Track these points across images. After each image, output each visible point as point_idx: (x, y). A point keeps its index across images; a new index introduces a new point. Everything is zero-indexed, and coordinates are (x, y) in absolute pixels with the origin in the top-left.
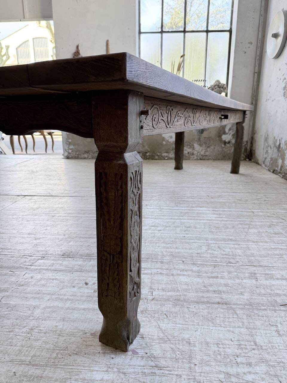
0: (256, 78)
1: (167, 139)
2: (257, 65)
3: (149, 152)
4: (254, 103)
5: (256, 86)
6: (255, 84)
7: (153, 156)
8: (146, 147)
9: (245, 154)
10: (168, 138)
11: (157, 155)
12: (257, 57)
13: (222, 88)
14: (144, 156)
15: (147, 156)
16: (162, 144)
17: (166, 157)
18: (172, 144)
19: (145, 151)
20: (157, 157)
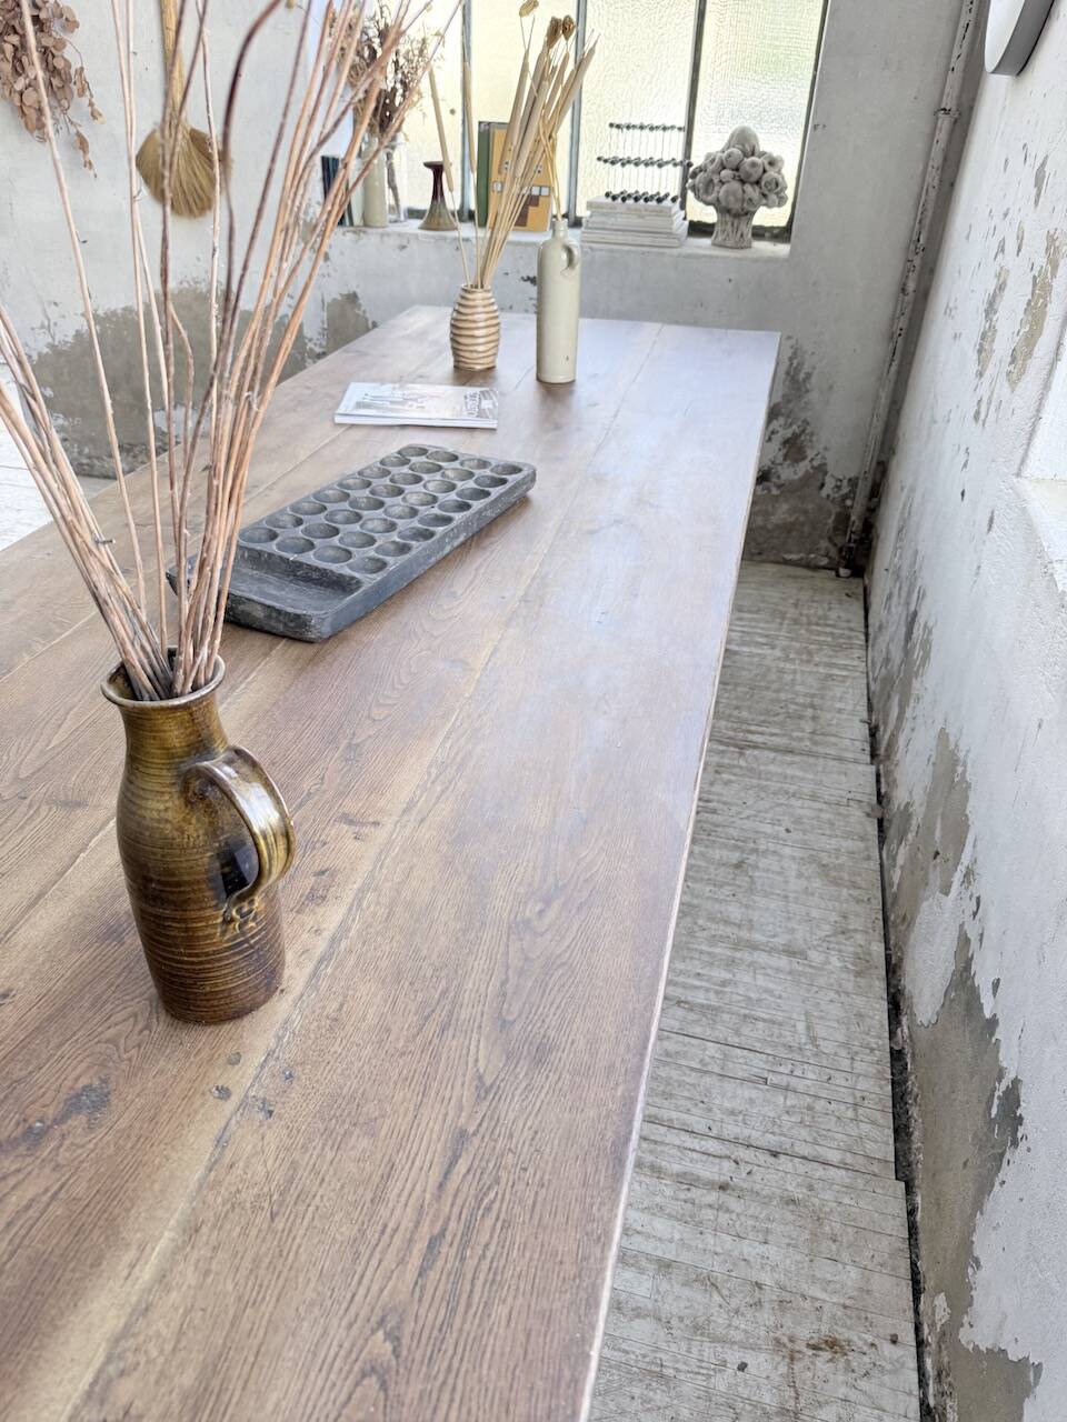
0: (942, 145)
2: (958, 65)
4: (911, 286)
5: (933, 194)
6: (933, 178)
9: (840, 541)
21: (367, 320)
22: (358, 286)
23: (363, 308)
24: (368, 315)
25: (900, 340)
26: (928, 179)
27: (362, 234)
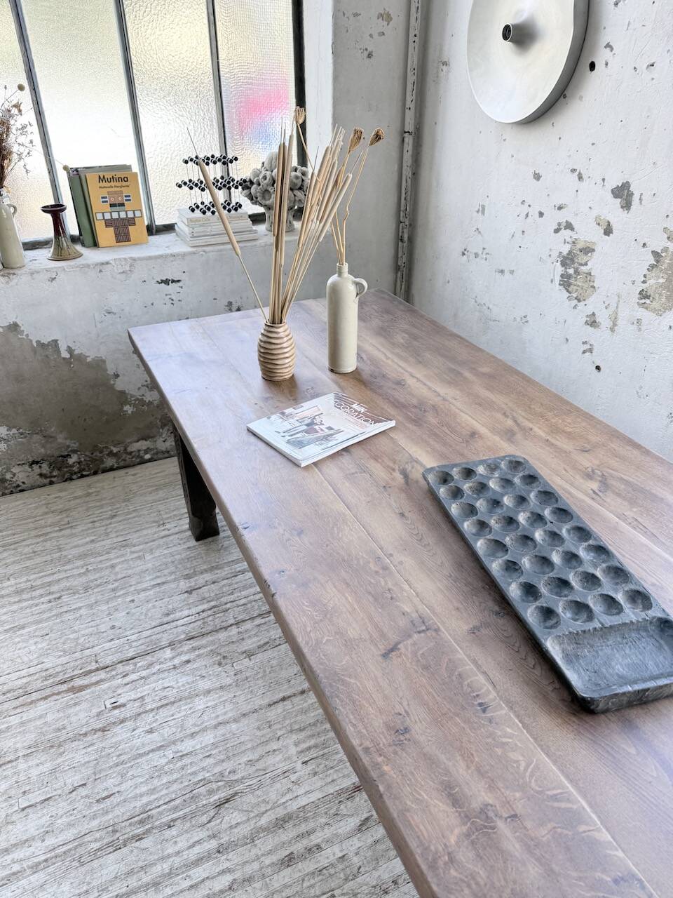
0: (410, 153)
1: (137, 394)
2: (412, 106)
3: (75, 451)
4: (406, 237)
5: (409, 181)
6: (408, 172)
7: (93, 460)
8: (61, 439)
10: (142, 392)
11: (111, 454)
12: (410, 74)
13: (300, 188)
14: (59, 469)
15: (72, 466)
16: (121, 415)
17: (146, 452)
18: (158, 407)
19: (57, 454)
20: (110, 462)
21: (31, 341)
22: (16, 318)
23: (25, 334)
24: (30, 338)
25: (404, 270)
26: (404, 172)
27: (11, 276)
